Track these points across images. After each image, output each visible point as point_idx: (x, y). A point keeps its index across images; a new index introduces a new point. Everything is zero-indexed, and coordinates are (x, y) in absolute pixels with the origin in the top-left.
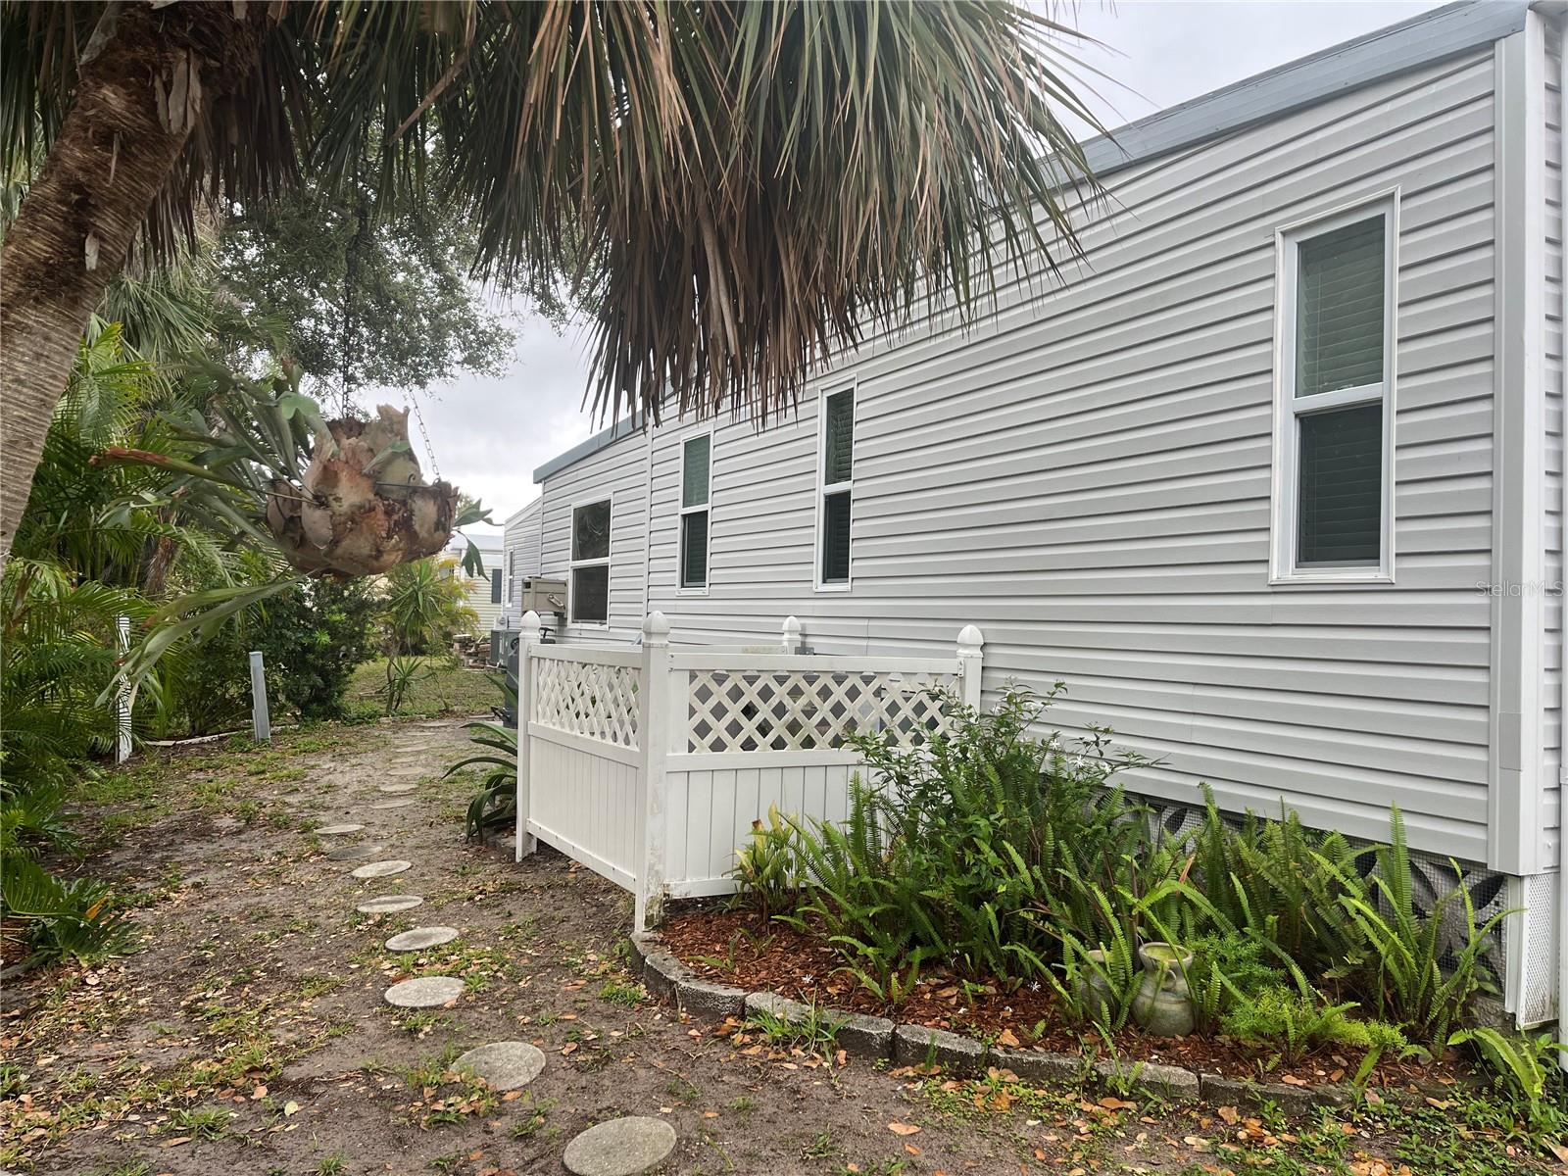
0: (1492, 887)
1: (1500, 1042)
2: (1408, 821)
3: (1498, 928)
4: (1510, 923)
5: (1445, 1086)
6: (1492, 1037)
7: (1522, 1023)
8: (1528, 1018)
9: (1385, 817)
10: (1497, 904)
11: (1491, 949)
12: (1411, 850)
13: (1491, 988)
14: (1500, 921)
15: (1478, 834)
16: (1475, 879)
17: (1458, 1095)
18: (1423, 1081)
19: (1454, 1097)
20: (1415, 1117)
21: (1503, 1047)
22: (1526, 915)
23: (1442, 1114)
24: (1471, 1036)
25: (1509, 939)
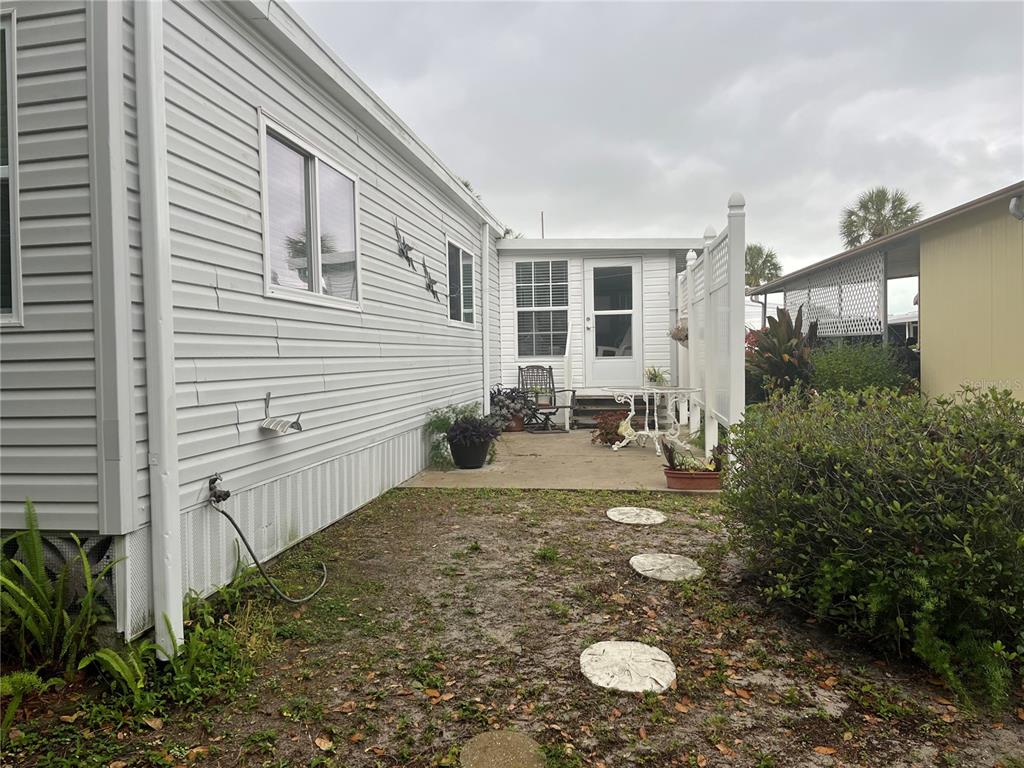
0: (104, 546)
1: (113, 657)
2: (39, 510)
3: (109, 574)
4: (117, 568)
5: (75, 702)
6: (107, 655)
7: (129, 637)
8: (132, 633)
9: (21, 510)
10: (108, 557)
11: (105, 590)
12: (42, 531)
13: (107, 618)
14: (111, 569)
15: (91, 510)
16: (92, 543)
17: (83, 706)
18: (58, 705)
19: (82, 709)
20: (50, 737)
21: (116, 660)
22: (128, 562)
23: (71, 727)
24: (93, 658)
25: (117, 581)
